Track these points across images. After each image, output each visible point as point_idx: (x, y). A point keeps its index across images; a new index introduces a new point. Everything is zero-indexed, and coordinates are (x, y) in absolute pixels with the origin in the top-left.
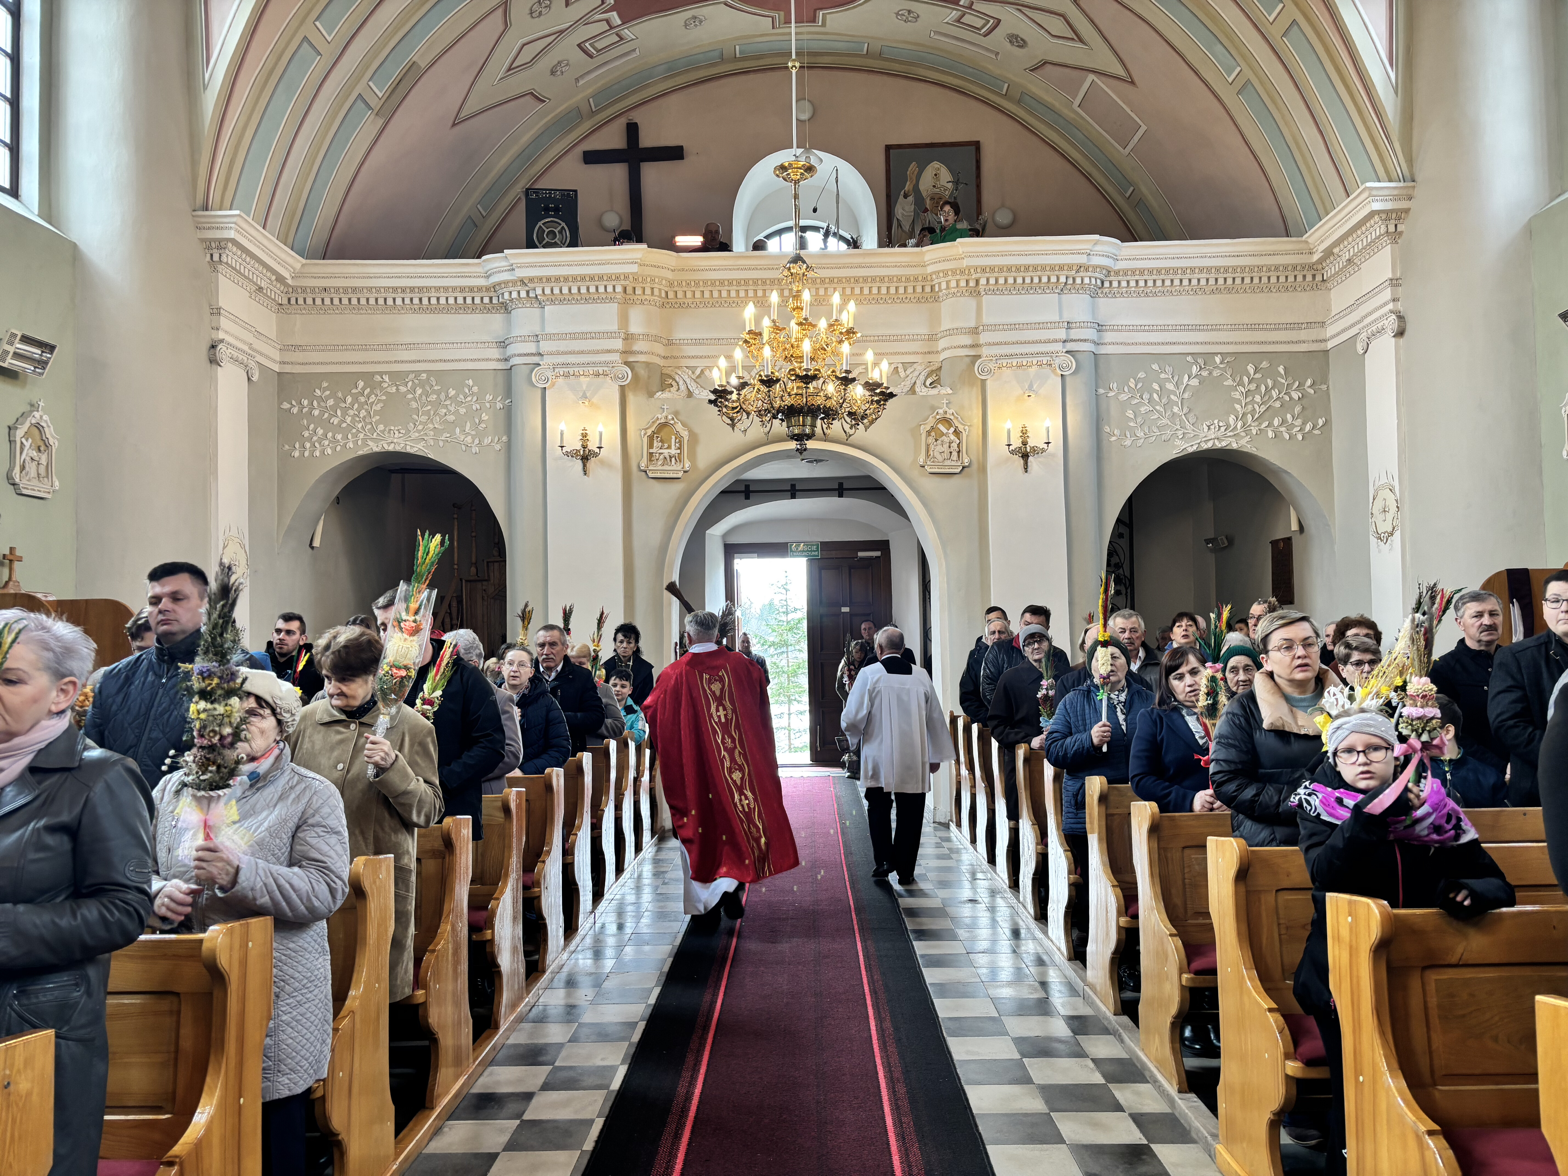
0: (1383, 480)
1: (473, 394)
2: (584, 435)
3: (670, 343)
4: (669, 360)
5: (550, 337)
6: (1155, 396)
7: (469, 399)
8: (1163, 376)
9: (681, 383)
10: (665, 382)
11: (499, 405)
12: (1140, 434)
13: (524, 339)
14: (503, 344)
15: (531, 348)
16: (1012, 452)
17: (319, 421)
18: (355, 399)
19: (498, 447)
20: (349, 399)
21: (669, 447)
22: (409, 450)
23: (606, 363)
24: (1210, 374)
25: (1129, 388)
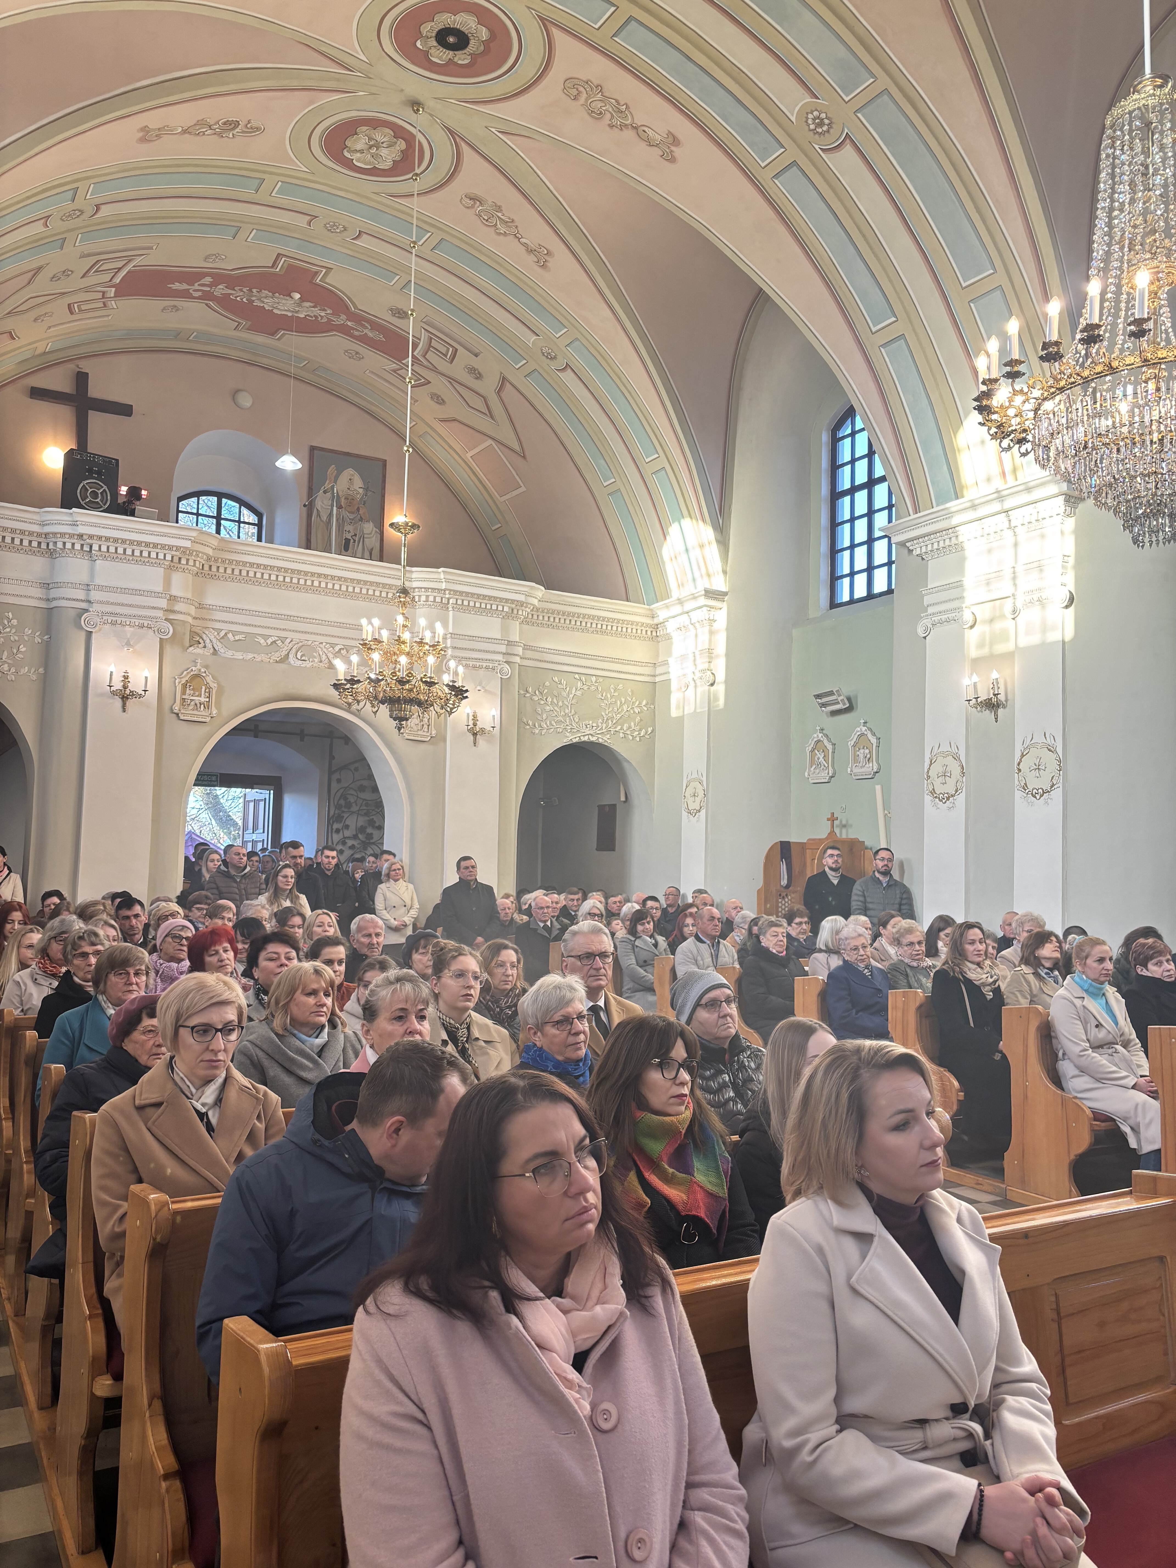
0: (695, 776)
1: (12, 627)
2: (126, 678)
3: (201, 606)
4: (198, 621)
5: (101, 588)
7: (8, 630)
8: (560, 686)
9: (208, 641)
10: (195, 639)
11: (39, 640)
12: (544, 726)
13: (74, 586)
14: (46, 586)
15: (80, 594)
16: (468, 730)
19: (34, 678)
21: (200, 695)
23: (151, 618)
24: (589, 687)
25: (539, 691)
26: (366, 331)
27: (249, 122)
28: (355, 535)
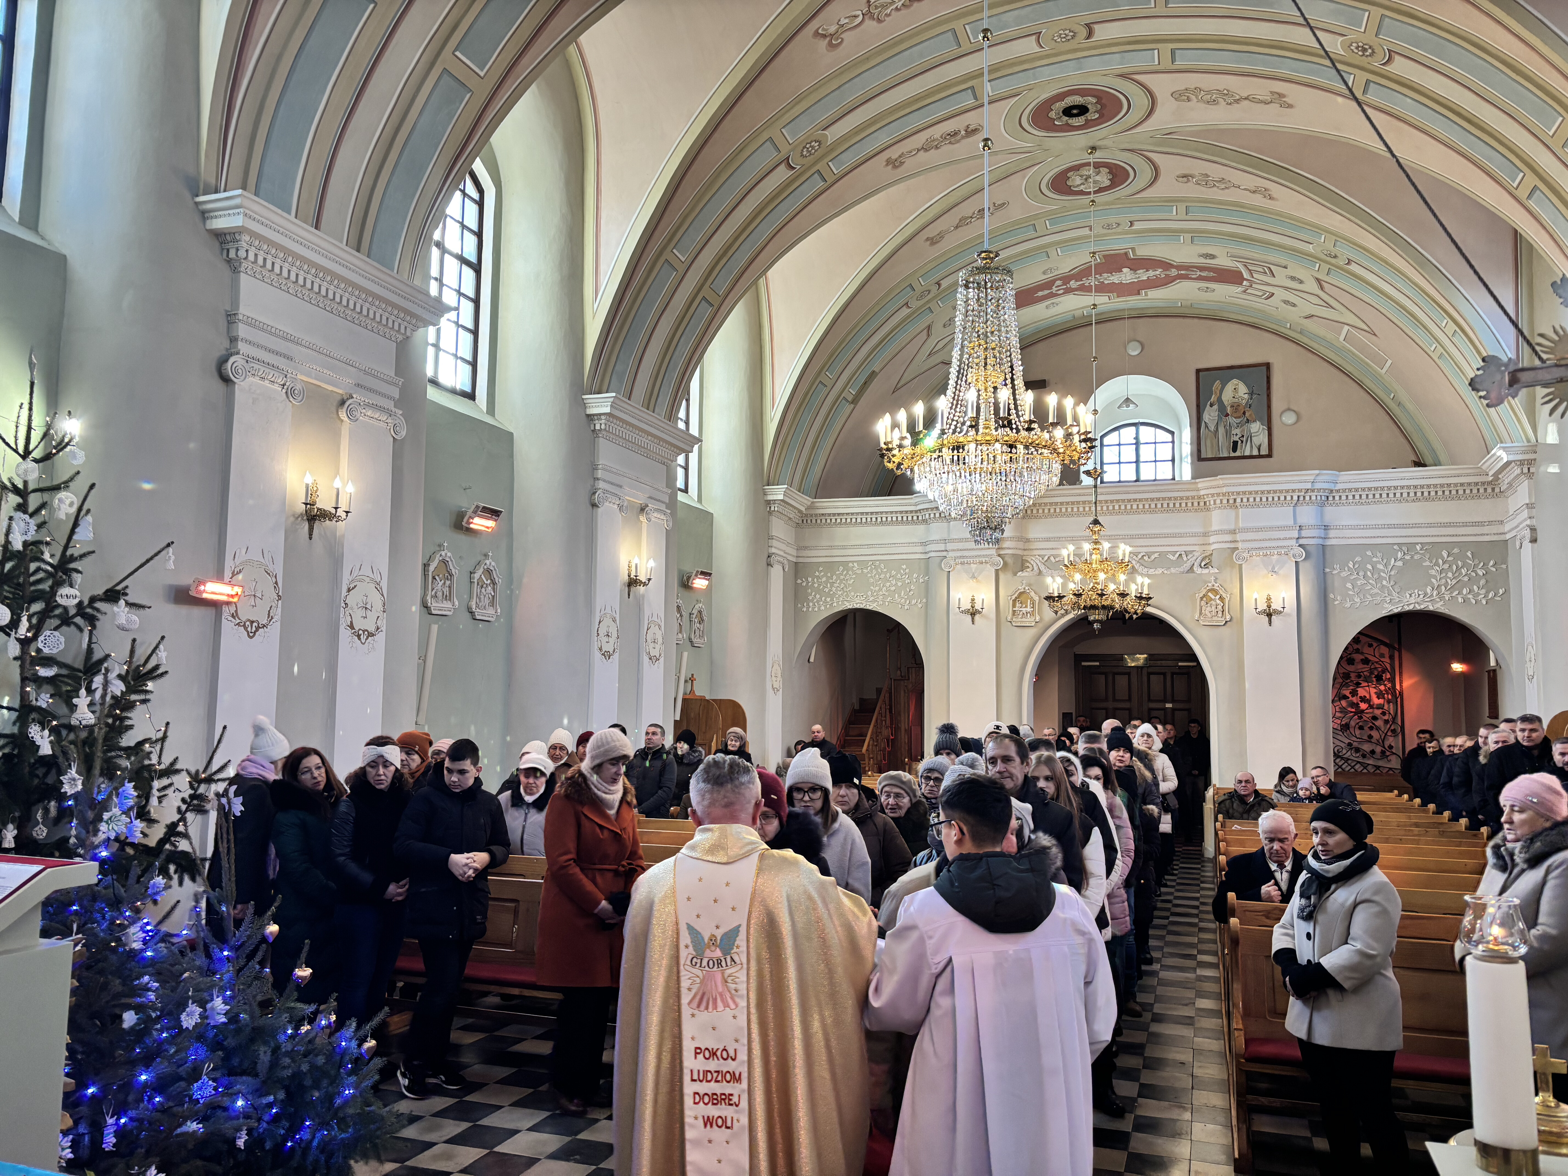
0: (1530, 639)
1: (906, 574)
2: (973, 600)
3: (1027, 541)
4: (1028, 551)
5: (954, 540)
6: (1369, 573)
7: (903, 576)
8: (1374, 559)
9: (1035, 565)
10: (1024, 565)
11: (922, 580)
12: (1357, 600)
13: (937, 542)
14: (923, 544)
15: (942, 547)
16: (1260, 613)
17: (818, 591)
18: (838, 578)
19: (920, 605)
20: (834, 577)
21: (1026, 607)
22: (868, 607)
23: (988, 556)
24: (1412, 557)
25: (1349, 567)
26: (1198, 273)
27: (994, 204)
28: (1243, 436)
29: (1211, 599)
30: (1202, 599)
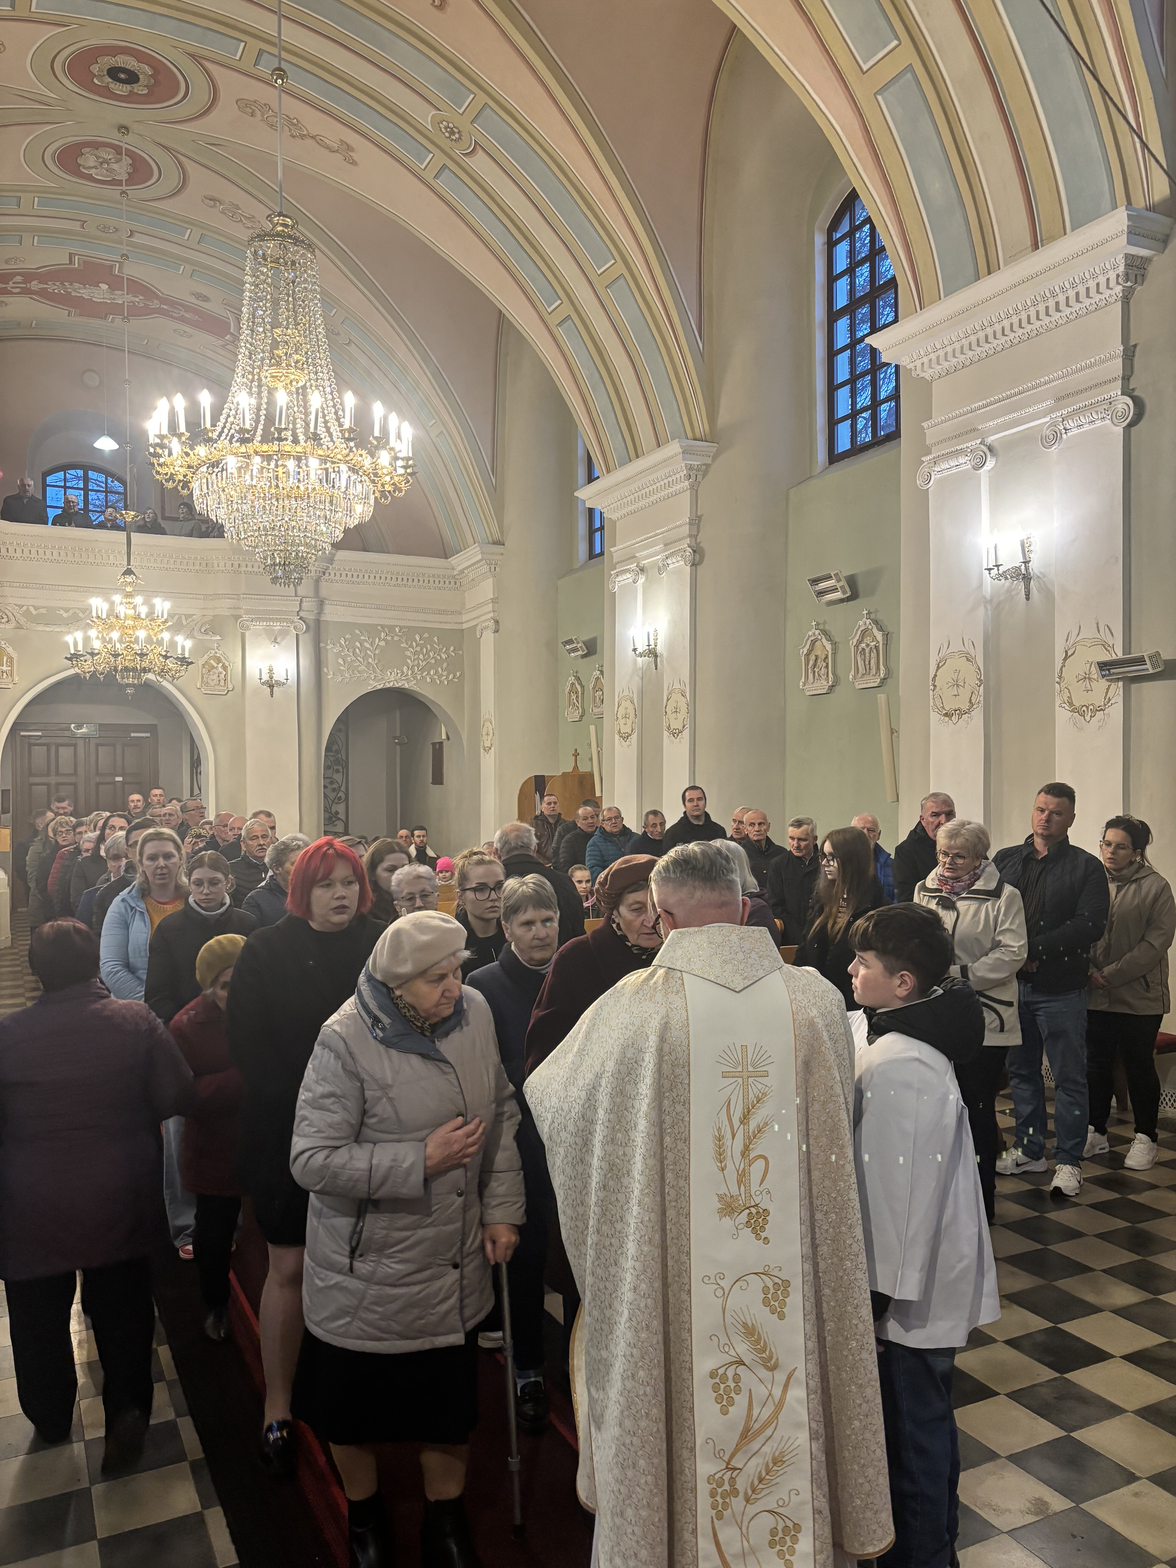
0: (487, 716)
3: (2, 585)
4: (1, 598)
6: (357, 650)
8: (362, 638)
12: (347, 675)
16: (263, 684)
21: (2, 665)
24: (393, 637)
25: (340, 644)
26: (182, 313)
29: (213, 667)
30: (204, 666)
